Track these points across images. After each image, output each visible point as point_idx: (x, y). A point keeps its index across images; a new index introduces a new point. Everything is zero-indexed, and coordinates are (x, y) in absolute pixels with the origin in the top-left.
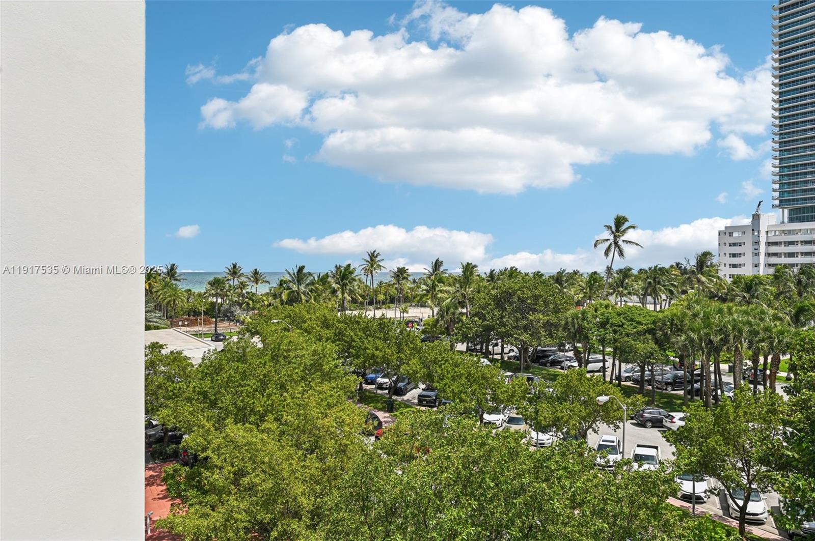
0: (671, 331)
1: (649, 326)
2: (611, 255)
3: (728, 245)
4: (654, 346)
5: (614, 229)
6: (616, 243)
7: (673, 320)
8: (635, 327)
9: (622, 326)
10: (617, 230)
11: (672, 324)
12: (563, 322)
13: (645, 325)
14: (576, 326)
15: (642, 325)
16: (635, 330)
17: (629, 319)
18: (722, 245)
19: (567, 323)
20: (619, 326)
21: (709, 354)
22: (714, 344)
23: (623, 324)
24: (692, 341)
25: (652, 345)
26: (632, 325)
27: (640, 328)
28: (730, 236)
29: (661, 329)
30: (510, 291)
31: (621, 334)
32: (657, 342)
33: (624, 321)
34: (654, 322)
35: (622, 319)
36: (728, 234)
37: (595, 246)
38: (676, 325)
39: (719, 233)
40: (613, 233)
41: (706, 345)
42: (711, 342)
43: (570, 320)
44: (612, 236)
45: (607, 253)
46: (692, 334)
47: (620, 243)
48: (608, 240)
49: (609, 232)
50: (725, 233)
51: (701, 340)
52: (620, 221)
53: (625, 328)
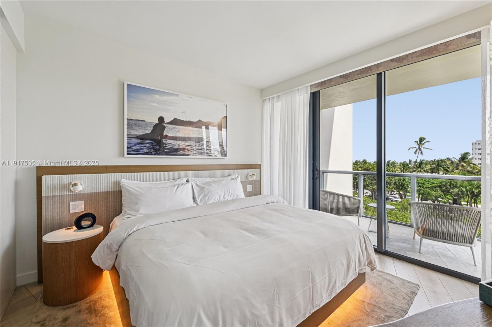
0: (450, 187)
1: (438, 184)
2: (417, 153)
3: (477, 149)
4: (441, 193)
5: (419, 143)
6: (419, 149)
7: (451, 182)
8: (431, 185)
9: (423, 184)
10: (420, 143)
11: (451, 184)
12: (394, 182)
13: (436, 184)
14: (400, 183)
15: (434, 183)
16: (431, 186)
17: (427, 181)
18: (474, 149)
19: (396, 182)
20: (422, 184)
21: (472, 198)
22: (475, 194)
23: (424, 183)
24: (462, 191)
25: (439, 192)
26: (428, 183)
27: (433, 185)
28: (479, 145)
29: (445, 186)
30: (368, 169)
31: (424, 187)
32: (442, 191)
33: (425, 182)
34: (441, 183)
35: (424, 181)
36: (477, 144)
37: (409, 149)
38: (453, 184)
39: (472, 144)
40: (418, 144)
41: (471, 194)
42: (473, 192)
43: (397, 181)
44: (418, 146)
45: (415, 153)
46: (462, 188)
47: (422, 149)
48: (416, 147)
49: (417, 144)
50: (476, 144)
51: (467, 191)
52: (421, 140)
53: (425, 185)
